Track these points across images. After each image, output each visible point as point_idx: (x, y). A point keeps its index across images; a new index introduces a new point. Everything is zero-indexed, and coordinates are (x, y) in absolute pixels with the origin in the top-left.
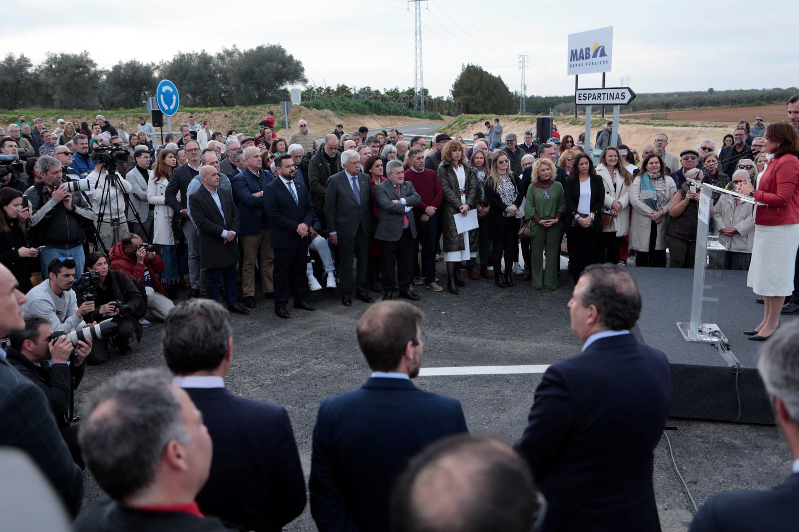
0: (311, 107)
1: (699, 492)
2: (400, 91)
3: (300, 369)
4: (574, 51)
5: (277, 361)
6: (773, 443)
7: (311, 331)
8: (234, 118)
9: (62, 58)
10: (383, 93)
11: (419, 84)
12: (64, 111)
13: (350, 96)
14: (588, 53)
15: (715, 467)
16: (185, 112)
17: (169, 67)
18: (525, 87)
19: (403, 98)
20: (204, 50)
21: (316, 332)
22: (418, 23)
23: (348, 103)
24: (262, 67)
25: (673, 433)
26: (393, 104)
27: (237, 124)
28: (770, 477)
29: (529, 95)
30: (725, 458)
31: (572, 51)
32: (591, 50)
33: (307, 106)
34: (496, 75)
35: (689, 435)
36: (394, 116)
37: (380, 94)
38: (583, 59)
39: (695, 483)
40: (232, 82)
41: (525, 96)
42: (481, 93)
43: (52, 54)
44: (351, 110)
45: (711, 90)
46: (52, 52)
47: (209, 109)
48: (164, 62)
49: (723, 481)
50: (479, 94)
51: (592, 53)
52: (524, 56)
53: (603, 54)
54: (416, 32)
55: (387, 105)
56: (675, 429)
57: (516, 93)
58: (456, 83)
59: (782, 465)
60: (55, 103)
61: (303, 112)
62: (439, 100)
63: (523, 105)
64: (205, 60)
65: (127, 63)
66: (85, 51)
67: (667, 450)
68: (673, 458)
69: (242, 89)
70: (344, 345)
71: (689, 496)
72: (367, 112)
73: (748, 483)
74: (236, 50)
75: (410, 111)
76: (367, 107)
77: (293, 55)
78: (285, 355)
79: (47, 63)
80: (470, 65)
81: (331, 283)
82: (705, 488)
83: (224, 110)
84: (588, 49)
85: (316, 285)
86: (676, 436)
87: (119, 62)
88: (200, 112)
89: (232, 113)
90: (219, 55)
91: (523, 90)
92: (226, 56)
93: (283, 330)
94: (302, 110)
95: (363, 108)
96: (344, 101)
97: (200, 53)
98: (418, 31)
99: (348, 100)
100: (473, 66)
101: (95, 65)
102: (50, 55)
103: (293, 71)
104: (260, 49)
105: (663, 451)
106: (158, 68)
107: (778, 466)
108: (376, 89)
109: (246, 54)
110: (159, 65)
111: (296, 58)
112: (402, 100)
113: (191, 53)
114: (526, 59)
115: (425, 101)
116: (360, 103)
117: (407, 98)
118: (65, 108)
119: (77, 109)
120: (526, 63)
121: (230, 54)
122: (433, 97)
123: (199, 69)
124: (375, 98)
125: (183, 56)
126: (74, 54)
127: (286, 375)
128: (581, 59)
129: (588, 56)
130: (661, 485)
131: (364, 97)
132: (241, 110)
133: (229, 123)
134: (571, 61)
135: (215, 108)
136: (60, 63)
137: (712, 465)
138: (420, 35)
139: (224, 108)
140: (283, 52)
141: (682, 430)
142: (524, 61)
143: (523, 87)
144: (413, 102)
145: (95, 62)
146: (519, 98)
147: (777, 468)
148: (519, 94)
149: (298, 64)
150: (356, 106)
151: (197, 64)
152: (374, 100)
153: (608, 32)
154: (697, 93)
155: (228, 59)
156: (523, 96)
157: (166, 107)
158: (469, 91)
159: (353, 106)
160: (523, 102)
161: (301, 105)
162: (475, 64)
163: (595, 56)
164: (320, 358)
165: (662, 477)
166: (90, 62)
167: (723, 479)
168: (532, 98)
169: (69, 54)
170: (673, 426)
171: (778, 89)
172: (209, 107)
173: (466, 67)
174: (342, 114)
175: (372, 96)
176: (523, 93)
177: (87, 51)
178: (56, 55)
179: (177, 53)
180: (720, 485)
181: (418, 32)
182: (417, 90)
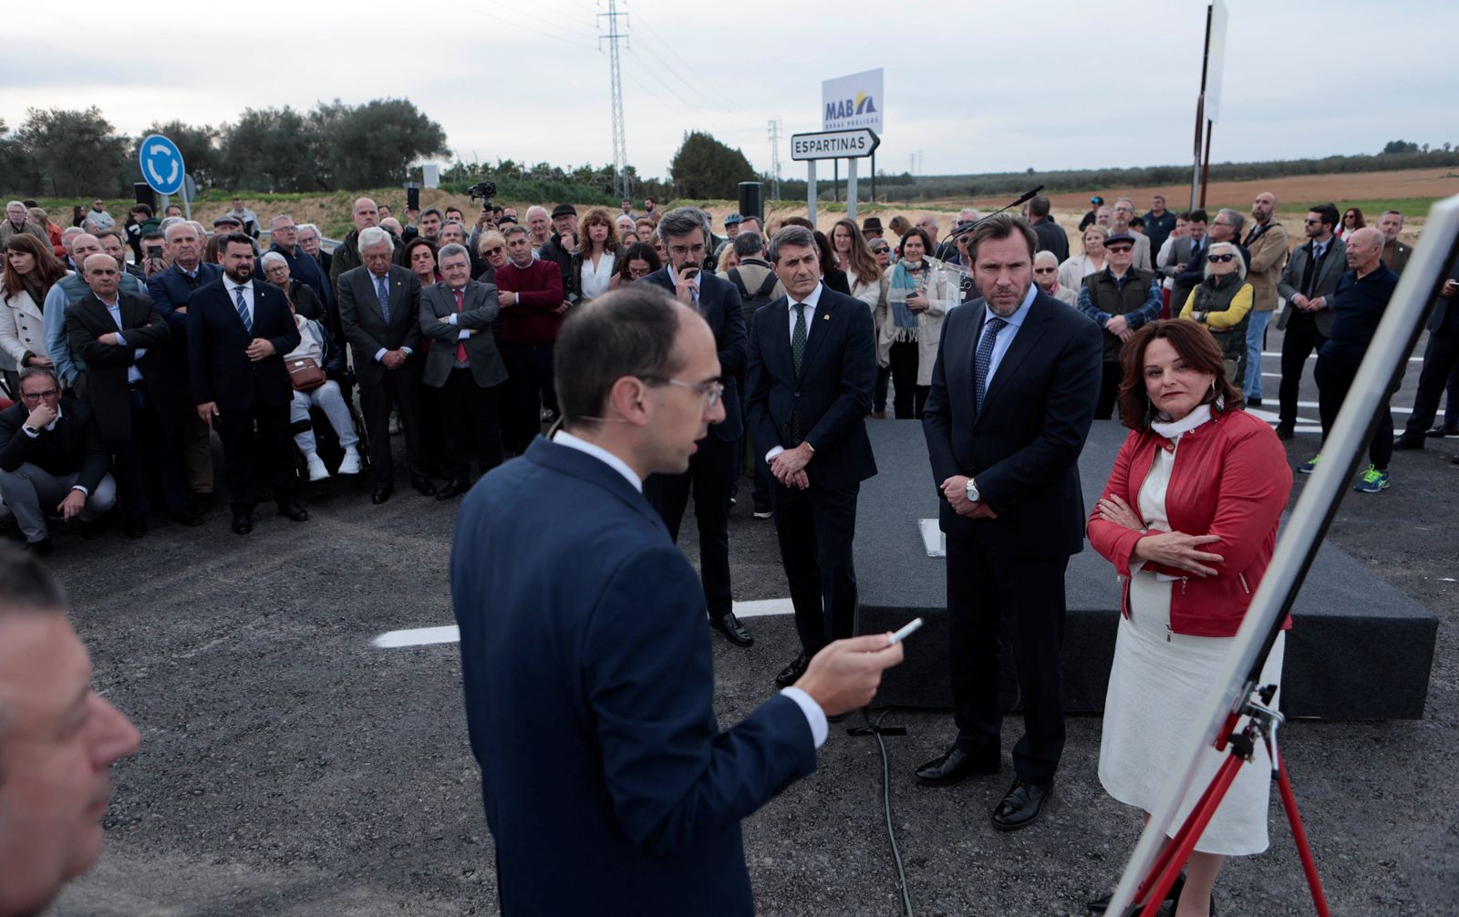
0: (455, 192)
1: (927, 885)
2: (594, 169)
3: (221, 641)
4: (831, 106)
5: (184, 626)
6: (1078, 754)
7: (283, 559)
8: (335, 208)
9: (56, 118)
10: (566, 171)
11: (620, 158)
12: (61, 200)
13: (518, 178)
14: (849, 108)
15: (966, 818)
16: (256, 201)
17: (236, 133)
18: (779, 166)
19: (598, 180)
20: (288, 107)
21: (293, 560)
22: (615, 70)
23: (513, 187)
24: (377, 133)
25: (897, 742)
26: (582, 188)
27: (339, 217)
28: (1067, 836)
29: (785, 178)
30: (986, 796)
31: (828, 105)
32: (854, 103)
33: (449, 190)
34: (733, 146)
35: (926, 745)
36: (583, 206)
37: (563, 174)
38: (844, 116)
39: (921, 863)
40: (332, 154)
41: (779, 179)
42: (713, 172)
43: (37, 111)
44: (517, 196)
45: (1031, 171)
46: (39, 108)
47: (296, 195)
48: (227, 126)
49: (978, 854)
50: (709, 174)
51: (855, 108)
52: (775, 122)
53: (871, 109)
54: (613, 83)
55: (572, 189)
56: (902, 732)
57: (766, 174)
58: (675, 158)
59: (1092, 804)
60: (46, 188)
61: (442, 200)
62: (653, 184)
63: (776, 192)
64: (290, 121)
65: (166, 127)
66: (94, 108)
67: (880, 783)
68: (887, 803)
69: (348, 165)
70: (333, 584)
71: (904, 900)
72: (543, 198)
73: (1024, 855)
74: (340, 106)
75: (608, 197)
76: (541, 192)
77: (427, 114)
78: (209, 610)
79: (30, 126)
80: (695, 132)
81: (350, 465)
82: (941, 874)
83: (319, 196)
84: (850, 102)
85: (319, 470)
86: (902, 748)
87: (154, 125)
88: (280, 200)
89: (332, 200)
90: (314, 114)
91: (776, 170)
92: (324, 117)
93: (232, 558)
94: (441, 196)
95: (535, 193)
96: (506, 183)
97: (281, 111)
98: (616, 80)
99: (513, 181)
100: (699, 134)
101: (110, 129)
102: (34, 112)
103: (430, 140)
104: (374, 105)
105: (871, 787)
106: (217, 134)
107: (1084, 808)
108: (556, 167)
109: (356, 115)
110: (219, 129)
111: (432, 119)
112: (596, 181)
113: (268, 110)
114: (778, 126)
115: (630, 185)
116: (531, 186)
117: (603, 179)
118: (64, 195)
119: (83, 196)
120: (778, 133)
121: (330, 113)
122: (643, 180)
123: (280, 135)
124: (556, 179)
125: (255, 115)
126: (76, 111)
127: (186, 656)
128: (841, 117)
129: (850, 111)
130: (853, 873)
131: (538, 178)
132: (345, 196)
133: (327, 216)
134: (827, 119)
135: (304, 194)
136: (51, 127)
137: (960, 815)
138: (619, 85)
139: (319, 193)
140: (412, 110)
141: (915, 734)
142: (775, 129)
143: (776, 166)
144: (613, 184)
145: (110, 124)
146: (770, 181)
147: (1082, 812)
148: (770, 176)
149: (436, 127)
150: (525, 190)
151: (278, 128)
152: (553, 182)
153: (877, 76)
154: (1011, 175)
155: (327, 121)
156: (776, 179)
157: (160, 180)
158: (695, 170)
159: (520, 191)
160: (776, 188)
161: (439, 188)
162: (702, 131)
163: (859, 112)
164: (273, 613)
165: (859, 853)
166: (102, 123)
167: (977, 850)
168: (790, 182)
169: (66, 111)
170: (899, 727)
171: (1118, 170)
172: (296, 191)
173: (689, 134)
174: (504, 201)
175: (550, 176)
176: (775, 174)
177: (97, 107)
178: (44, 113)
179: (244, 111)
180: (971, 864)
181: (616, 83)
182: (619, 168)
